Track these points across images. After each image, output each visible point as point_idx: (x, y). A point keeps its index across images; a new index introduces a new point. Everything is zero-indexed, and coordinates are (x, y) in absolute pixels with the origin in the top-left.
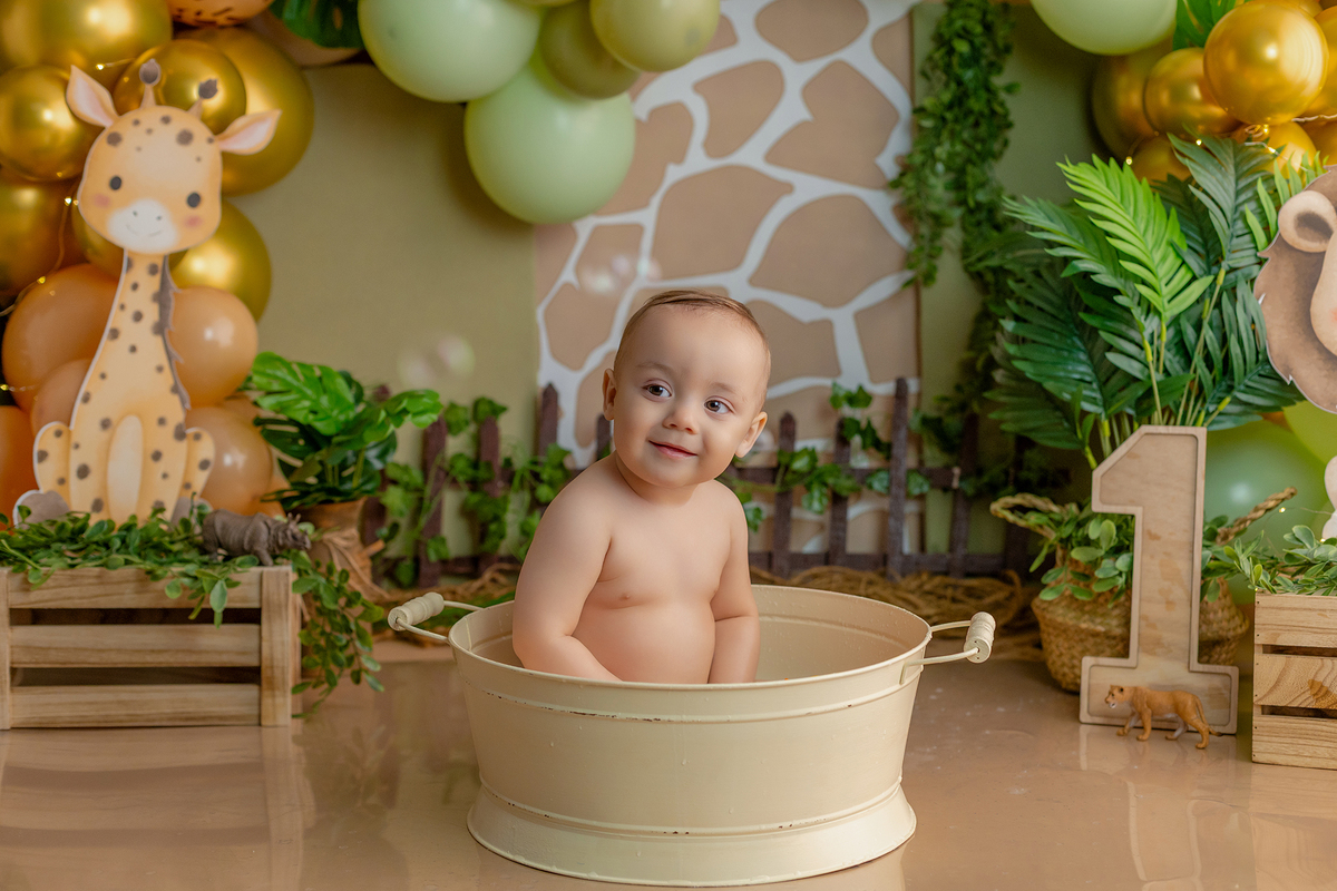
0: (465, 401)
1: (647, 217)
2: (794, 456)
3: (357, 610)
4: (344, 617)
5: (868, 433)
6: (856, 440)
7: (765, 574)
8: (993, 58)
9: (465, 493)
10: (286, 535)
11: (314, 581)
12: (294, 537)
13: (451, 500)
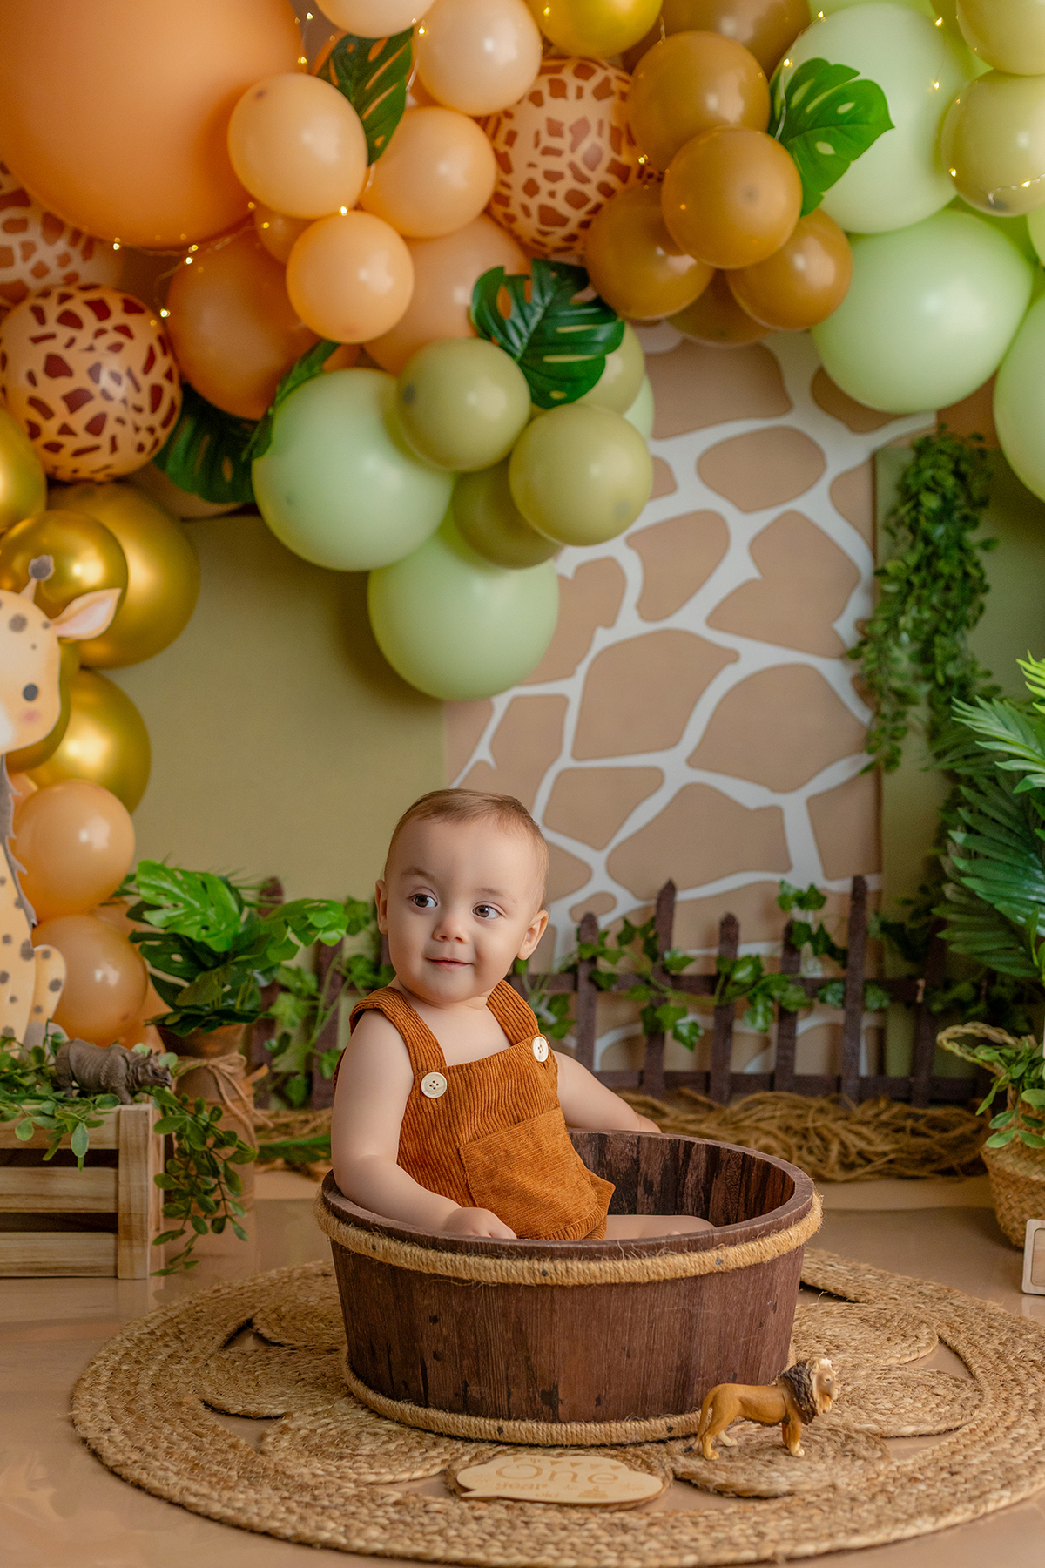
1: (573, 687)
2: (736, 964)
3: (229, 1151)
4: (212, 1159)
5: (821, 940)
6: (807, 948)
7: (701, 1098)
8: (967, 511)
10: (146, 1071)
11: (181, 1119)
12: (155, 1072)
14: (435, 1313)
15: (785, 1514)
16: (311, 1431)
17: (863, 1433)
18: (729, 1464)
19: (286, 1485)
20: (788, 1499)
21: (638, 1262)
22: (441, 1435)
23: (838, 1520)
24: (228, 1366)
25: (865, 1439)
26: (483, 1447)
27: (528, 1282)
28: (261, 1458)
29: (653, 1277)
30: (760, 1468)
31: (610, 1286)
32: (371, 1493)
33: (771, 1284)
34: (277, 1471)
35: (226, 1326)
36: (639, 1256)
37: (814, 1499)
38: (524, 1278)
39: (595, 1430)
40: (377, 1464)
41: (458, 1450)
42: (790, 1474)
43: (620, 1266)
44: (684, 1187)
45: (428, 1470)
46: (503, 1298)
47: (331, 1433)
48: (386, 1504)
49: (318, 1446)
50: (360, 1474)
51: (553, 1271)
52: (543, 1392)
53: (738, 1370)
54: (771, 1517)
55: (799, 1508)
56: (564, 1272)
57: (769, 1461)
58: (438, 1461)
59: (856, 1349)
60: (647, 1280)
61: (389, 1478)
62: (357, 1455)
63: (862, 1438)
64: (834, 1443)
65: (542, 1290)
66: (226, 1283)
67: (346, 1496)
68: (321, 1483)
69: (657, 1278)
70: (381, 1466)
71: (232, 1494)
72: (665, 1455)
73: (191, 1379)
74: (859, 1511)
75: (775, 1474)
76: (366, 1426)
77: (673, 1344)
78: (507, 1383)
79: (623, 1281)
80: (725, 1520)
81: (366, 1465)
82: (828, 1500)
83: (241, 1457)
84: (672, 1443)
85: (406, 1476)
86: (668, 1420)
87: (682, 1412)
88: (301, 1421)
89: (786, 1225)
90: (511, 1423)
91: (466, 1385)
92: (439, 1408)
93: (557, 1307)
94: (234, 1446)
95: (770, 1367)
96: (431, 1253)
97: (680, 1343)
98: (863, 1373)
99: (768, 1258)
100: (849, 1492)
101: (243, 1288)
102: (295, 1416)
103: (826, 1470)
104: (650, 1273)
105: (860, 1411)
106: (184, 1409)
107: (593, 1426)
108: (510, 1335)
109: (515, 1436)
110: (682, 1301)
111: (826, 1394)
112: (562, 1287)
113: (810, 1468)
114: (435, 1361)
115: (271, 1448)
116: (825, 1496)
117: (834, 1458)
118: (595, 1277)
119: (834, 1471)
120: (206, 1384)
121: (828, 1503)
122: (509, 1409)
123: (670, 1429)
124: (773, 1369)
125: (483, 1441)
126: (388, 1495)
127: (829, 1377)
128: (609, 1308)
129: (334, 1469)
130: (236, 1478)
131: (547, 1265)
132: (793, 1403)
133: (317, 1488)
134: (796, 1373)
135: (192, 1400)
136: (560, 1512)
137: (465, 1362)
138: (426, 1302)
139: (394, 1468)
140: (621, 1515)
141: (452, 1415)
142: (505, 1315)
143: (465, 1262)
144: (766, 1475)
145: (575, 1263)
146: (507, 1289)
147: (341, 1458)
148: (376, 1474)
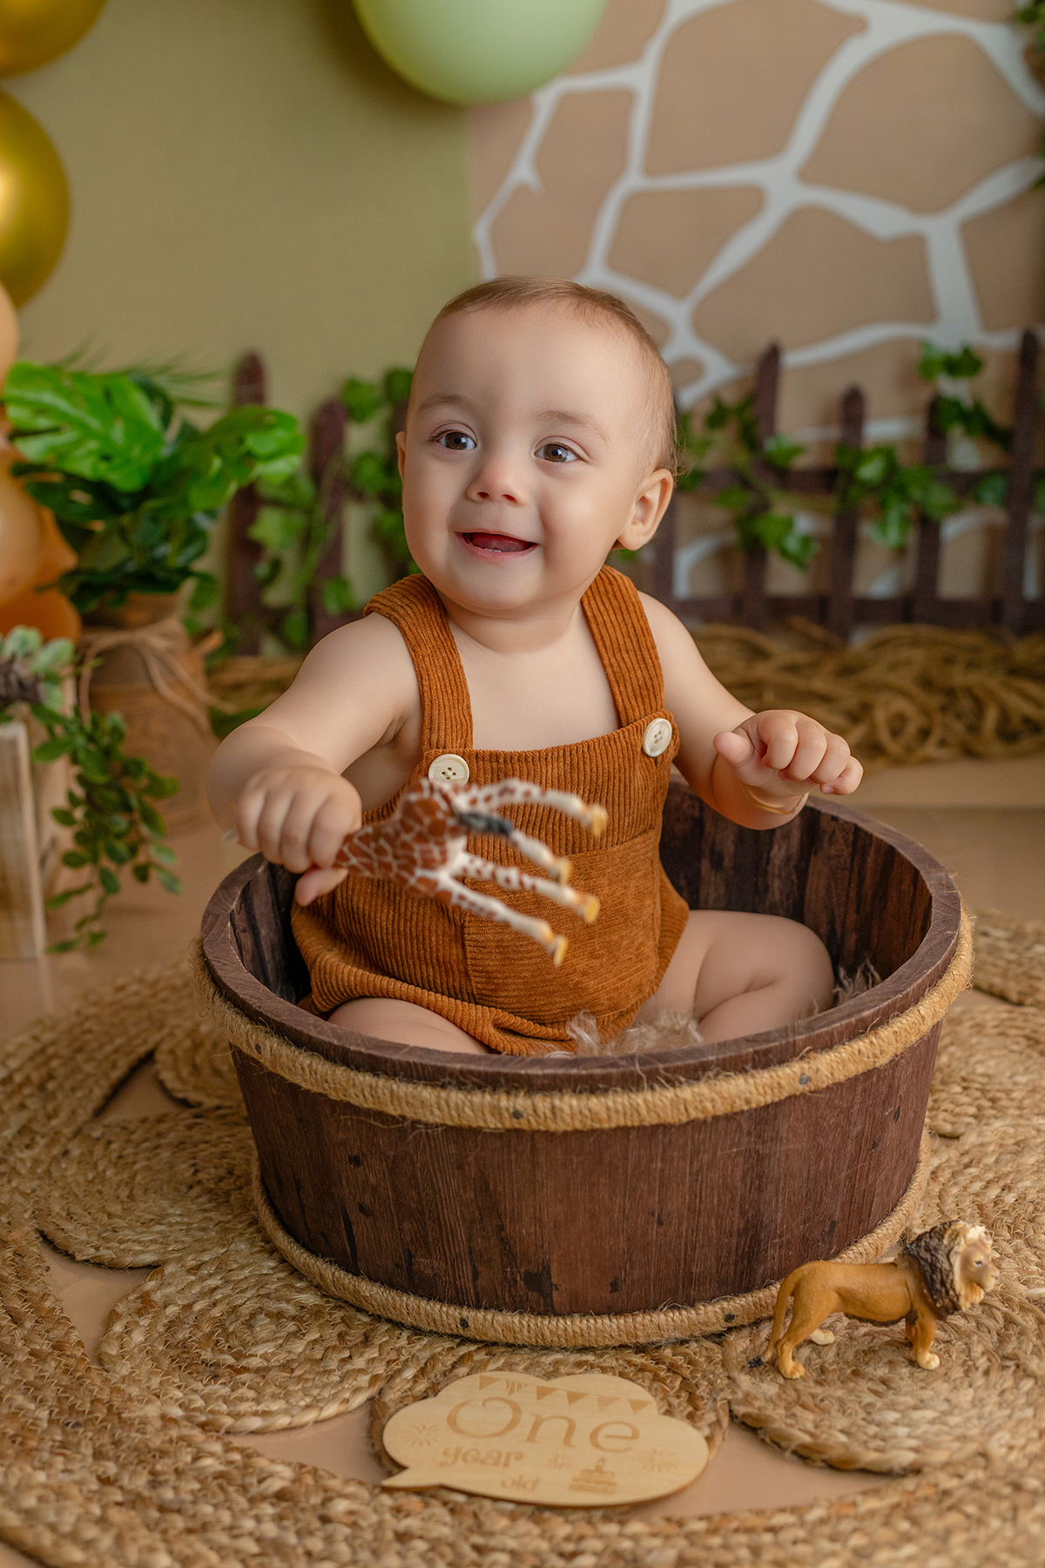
0: (371, 372)
1: (640, 77)
2: (860, 457)
3: (142, 782)
4: (121, 791)
5: (977, 421)
6: (956, 432)
7: (817, 632)
9: (375, 510)
10: (8, 684)
11: (69, 743)
12: (21, 684)
13: (356, 520)
14: (355, 1152)
15: (905, 1526)
16: (184, 1306)
17: (1032, 1311)
18: (818, 1390)
19: (116, 1443)
20: (910, 1484)
21: (670, 1093)
22: (378, 1318)
23: (992, 1547)
24: (99, 1150)
25: (1035, 1326)
26: (441, 1346)
27: (492, 1126)
28: (95, 1378)
29: (694, 1114)
30: (868, 1398)
31: (624, 1131)
32: (246, 1467)
33: (890, 1087)
34: (110, 1408)
35: (114, 1066)
36: (671, 1082)
37: (952, 1483)
38: (485, 1121)
39: (610, 1327)
40: (270, 1390)
41: (399, 1351)
42: (916, 1415)
43: (640, 1100)
44: (768, 863)
45: (347, 1401)
46: (455, 1142)
47: (216, 1312)
48: (263, 1498)
49: (184, 1346)
50: (237, 1416)
51: (530, 1111)
52: (527, 1273)
53: (837, 1215)
54: (885, 1534)
55: (927, 1508)
56: (549, 1113)
57: (884, 1382)
58: (364, 1380)
59: (1020, 1108)
60: (684, 1119)
61: (284, 1421)
62: (245, 1369)
63: (1029, 1322)
64: (986, 1336)
65: (516, 1138)
66: (137, 972)
67: (202, 1477)
68: (171, 1441)
69: (701, 1116)
70: (274, 1397)
71: (29, 1470)
72: (720, 1370)
73: (35, 1184)
74: (1025, 1517)
75: (892, 1416)
76: (268, 1296)
77: (732, 1200)
78: (471, 1261)
79: (646, 1123)
80: (805, 1541)
81: (251, 1394)
82: (974, 1486)
83: (66, 1372)
84: (731, 1337)
85: (311, 1416)
86: (725, 1304)
87: (749, 1290)
88: (170, 1290)
89: (917, 998)
90: (481, 1314)
91: (411, 1256)
92: (373, 1279)
93: (542, 1159)
94: (58, 1346)
95: (889, 1193)
96: (340, 1073)
97: (743, 1198)
98: (1032, 1160)
99: (883, 1061)
100: (1011, 1469)
101: (155, 983)
102: (169, 1269)
103: (973, 1404)
104: (691, 1110)
105: (1027, 1252)
106: (9, 1254)
107: (607, 1321)
108: (470, 1195)
109: (486, 1334)
110: (745, 1139)
111: (975, 1281)
112: (549, 1135)
113: (947, 1400)
114: (363, 1217)
115: (113, 1350)
116: (971, 1476)
117: (987, 1373)
118: (600, 1121)
119: (987, 1409)
120: (57, 1194)
121: (976, 1494)
122: (477, 1294)
123: (729, 1318)
124: (894, 1192)
125: (440, 1335)
126: (271, 1475)
127: (980, 1257)
128: (626, 1158)
129: (200, 1403)
130: (45, 1425)
131: (521, 1102)
132: (923, 1296)
133: (163, 1454)
134: (927, 1250)
135: (23, 1235)
136: (537, 1521)
137: (406, 1225)
138: (341, 1136)
139: (292, 1400)
140: (636, 1527)
141: (393, 1293)
142: (460, 1167)
143: (392, 1092)
144: (877, 1417)
145: (567, 1098)
146: (461, 1134)
147: (215, 1377)
148: (265, 1414)
